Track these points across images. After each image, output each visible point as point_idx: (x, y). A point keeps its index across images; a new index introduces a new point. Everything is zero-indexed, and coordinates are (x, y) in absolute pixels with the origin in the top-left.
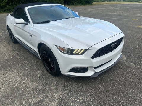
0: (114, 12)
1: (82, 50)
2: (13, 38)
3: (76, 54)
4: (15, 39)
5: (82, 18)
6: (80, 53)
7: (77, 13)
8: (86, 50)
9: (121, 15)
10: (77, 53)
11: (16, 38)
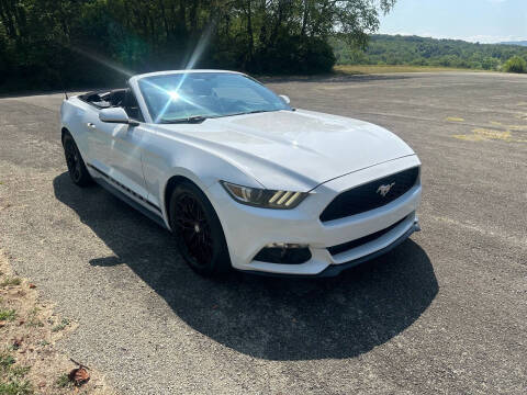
0: (402, 98)
1: (294, 193)
2: (78, 168)
3: (275, 207)
4: (87, 171)
5: (299, 112)
6: (287, 204)
7: (288, 100)
8: (304, 196)
9: (417, 107)
10: (279, 203)
11: (89, 169)
